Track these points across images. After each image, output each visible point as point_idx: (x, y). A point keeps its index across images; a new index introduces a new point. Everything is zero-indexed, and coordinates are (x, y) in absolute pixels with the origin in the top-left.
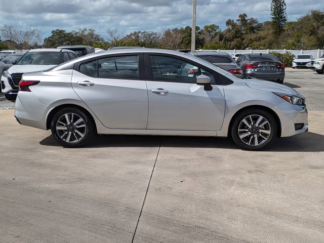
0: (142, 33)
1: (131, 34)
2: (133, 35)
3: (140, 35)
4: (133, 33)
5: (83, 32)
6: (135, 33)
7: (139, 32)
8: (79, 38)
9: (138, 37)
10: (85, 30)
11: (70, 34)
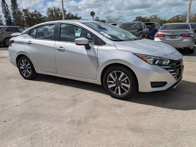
0: (181, 15)
1: (175, 16)
2: (176, 17)
3: (180, 16)
4: (176, 16)
5: (151, 17)
6: (177, 16)
7: (179, 15)
8: (148, 20)
9: (179, 17)
10: (153, 16)
11: (144, 18)
